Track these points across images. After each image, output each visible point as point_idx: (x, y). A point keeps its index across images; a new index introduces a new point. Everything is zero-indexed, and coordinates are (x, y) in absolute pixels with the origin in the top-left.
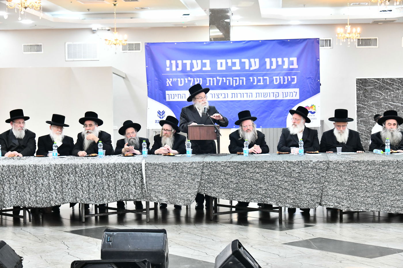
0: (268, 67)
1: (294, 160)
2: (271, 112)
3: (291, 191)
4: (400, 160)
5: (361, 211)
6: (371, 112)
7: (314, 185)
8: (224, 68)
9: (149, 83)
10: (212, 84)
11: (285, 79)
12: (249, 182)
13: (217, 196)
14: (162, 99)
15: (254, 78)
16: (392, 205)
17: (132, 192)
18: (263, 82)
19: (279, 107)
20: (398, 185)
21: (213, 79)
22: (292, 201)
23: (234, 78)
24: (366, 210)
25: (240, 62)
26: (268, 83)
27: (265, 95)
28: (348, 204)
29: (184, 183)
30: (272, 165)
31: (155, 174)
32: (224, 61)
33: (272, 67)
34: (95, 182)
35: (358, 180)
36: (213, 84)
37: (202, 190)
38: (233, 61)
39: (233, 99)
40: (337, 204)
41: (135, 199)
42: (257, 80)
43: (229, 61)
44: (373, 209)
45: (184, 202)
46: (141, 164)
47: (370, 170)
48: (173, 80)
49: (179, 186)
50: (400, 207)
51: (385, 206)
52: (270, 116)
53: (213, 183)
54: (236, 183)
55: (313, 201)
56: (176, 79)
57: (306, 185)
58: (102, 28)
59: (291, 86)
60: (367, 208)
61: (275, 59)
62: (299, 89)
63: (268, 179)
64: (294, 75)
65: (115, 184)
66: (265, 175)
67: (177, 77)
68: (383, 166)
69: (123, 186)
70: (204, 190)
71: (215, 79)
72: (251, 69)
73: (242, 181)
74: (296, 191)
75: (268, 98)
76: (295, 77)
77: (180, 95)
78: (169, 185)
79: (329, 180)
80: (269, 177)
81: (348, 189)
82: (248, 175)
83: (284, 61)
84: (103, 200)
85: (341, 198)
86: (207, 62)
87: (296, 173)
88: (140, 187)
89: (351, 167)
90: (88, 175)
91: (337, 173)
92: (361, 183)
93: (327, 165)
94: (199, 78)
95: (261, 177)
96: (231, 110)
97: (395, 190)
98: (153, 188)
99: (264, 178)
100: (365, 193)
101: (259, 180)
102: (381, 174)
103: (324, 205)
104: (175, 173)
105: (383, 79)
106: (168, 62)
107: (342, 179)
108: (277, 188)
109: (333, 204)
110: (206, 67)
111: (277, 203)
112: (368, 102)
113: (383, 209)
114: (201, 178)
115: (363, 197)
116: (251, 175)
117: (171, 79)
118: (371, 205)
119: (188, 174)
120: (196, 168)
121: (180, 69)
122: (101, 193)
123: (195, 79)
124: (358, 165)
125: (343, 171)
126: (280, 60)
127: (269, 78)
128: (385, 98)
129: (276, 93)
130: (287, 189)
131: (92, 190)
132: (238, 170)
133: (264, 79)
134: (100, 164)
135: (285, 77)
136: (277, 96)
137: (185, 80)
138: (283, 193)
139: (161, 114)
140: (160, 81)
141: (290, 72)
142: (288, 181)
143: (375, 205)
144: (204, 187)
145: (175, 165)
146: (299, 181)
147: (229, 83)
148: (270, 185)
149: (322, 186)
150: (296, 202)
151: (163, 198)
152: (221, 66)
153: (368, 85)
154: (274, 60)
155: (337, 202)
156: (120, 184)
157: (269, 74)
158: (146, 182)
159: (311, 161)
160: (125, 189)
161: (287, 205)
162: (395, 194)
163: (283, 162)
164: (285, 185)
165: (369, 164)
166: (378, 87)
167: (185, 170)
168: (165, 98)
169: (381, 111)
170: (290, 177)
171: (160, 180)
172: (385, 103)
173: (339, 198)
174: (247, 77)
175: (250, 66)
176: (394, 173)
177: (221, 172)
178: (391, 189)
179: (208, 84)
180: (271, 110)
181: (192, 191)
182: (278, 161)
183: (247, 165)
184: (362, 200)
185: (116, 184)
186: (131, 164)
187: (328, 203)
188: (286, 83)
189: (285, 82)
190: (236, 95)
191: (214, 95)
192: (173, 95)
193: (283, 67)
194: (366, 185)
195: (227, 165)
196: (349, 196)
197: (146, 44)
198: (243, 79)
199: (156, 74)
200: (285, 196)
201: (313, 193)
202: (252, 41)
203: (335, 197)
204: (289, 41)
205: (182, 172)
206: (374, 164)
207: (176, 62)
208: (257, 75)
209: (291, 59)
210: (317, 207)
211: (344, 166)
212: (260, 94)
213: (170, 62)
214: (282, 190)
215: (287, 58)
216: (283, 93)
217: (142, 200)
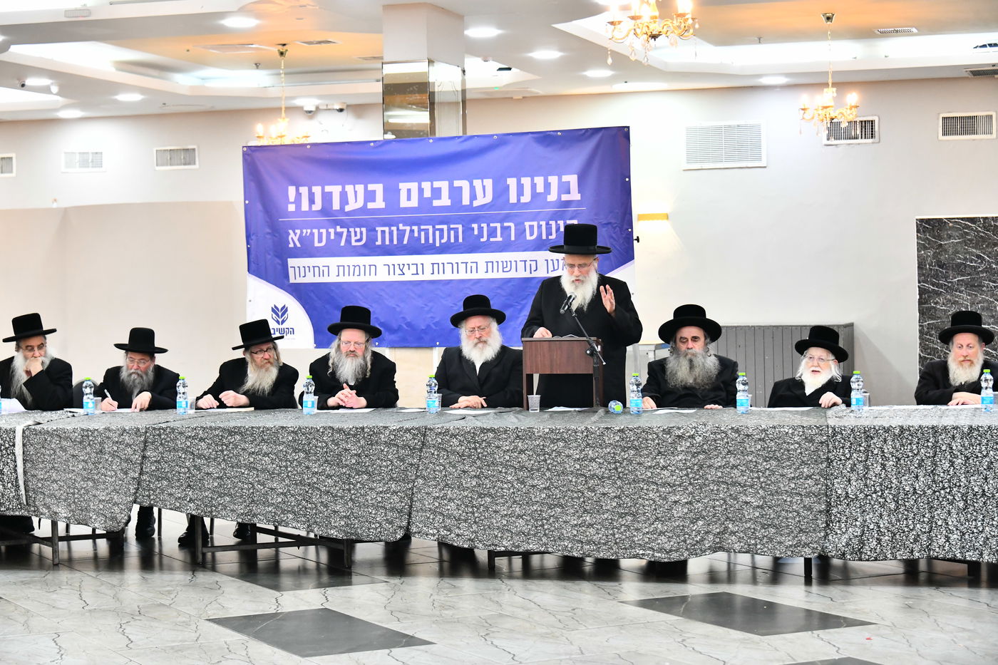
0: (513, 199)
1: (347, 425)
2: (519, 307)
3: (342, 498)
4: (593, 427)
5: (503, 549)
6: (955, 303)
7: (393, 486)
8: (414, 203)
9: (251, 241)
10: (387, 243)
11: (551, 228)
12: (246, 476)
14: (279, 278)
15: (482, 225)
16: (575, 536)
18: (501, 237)
20: (589, 488)
21: (390, 229)
22: (343, 523)
23: (437, 227)
24: (512, 547)
25: (451, 187)
26: (513, 238)
27: (506, 266)
28: (472, 532)
29: (105, 476)
30: (298, 437)
31: (44, 455)
32: (414, 186)
33: (521, 197)
35: (495, 475)
36: (391, 240)
37: (144, 496)
38: (434, 186)
39: (436, 277)
40: (445, 531)
42: (488, 231)
43: (426, 186)
44: (531, 546)
45: (105, 521)
46: (14, 432)
47: (522, 452)
48: (302, 232)
49: (95, 483)
50: (594, 543)
51: (559, 538)
52: (518, 318)
53: (168, 479)
54: (218, 478)
55: (391, 523)
56: (309, 231)
57: (375, 485)
58: (327, 105)
60: (517, 544)
61: (529, 179)
63: (289, 469)
66: (281, 460)
67: (312, 225)
68: (552, 442)
70: (149, 496)
71: (394, 229)
72: (476, 204)
73: (232, 473)
74: (351, 499)
75: (512, 275)
77: (317, 269)
78: (75, 479)
79: (426, 474)
80: (291, 463)
81: (471, 497)
82: (244, 460)
83: (550, 183)
85: (455, 517)
86: (378, 188)
87: (351, 456)
88: (12, 484)
89: (478, 443)
91: (445, 457)
92: (502, 482)
93: (422, 438)
94: (360, 226)
95: (273, 464)
96: (430, 304)
97: (582, 500)
98: (40, 485)
99: (280, 467)
100: (511, 507)
101: (268, 472)
102: (548, 462)
103: (415, 532)
104: (86, 453)
105: (985, 219)
106: (292, 190)
107: (456, 471)
108: (310, 492)
110: (374, 200)
112: (946, 278)
114: (142, 469)
115: (506, 515)
116: (252, 460)
117: (298, 232)
118: (525, 535)
120: (130, 446)
121: (318, 206)
123: (350, 230)
124: (494, 438)
125: (458, 454)
126: (539, 181)
127: (515, 226)
128: (991, 267)
129: (532, 263)
130: (331, 494)
132: (223, 448)
133: (503, 228)
135: (551, 222)
136: (534, 268)
137: (328, 234)
138: (322, 502)
139: (280, 314)
140: (275, 236)
141: (563, 210)
142: (333, 475)
143: (535, 535)
144: (149, 490)
145: (86, 436)
146: (359, 475)
147: (427, 238)
148: (294, 482)
149: (410, 489)
150: (351, 524)
151: (60, 509)
152: (409, 198)
153: (948, 234)
154: (526, 181)
155: (445, 526)
157: (516, 215)
158: (25, 473)
159: (385, 427)
161: (332, 532)
162: (582, 509)
163: (321, 430)
164: (326, 483)
165: (518, 436)
166: (973, 240)
167: (108, 448)
168: (287, 276)
169: (980, 302)
170: (338, 464)
171: (54, 467)
172: (989, 281)
173: (449, 518)
174: (467, 223)
175: (473, 197)
176: (579, 459)
177: (185, 452)
178: (572, 499)
179: (379, 243)
180: (522, 302)
181: (121, 498)
182: (310, 426)
183: (243, 435)
184: (505, 522)
187: (425, 528)
188: (553, 236)
189: (551, 235)
190: (441, 266)
191: (392, 267)
192: (302, 270)
193: (546, 198)
194: (512, 488)
195: (199, 434)
196: (473, 513)
197: (245, 149)
198: (458, 228)
199: (268, 220)
200: (327, 510)
201: (391, 503)
202: (478, 136)
203: (441, 514)
204: (559, 133)
205: (101, 451)
206: (530, 438)
207: (310, 190)
208: (489, 220)
209: (565, 178)
210: (399, 537)
211: (460, 441)
212: (495, 264)
213: (297, 190)
214: (320, 495)
215: (557, 177)
216: (547, 260)
217: (17, 513)
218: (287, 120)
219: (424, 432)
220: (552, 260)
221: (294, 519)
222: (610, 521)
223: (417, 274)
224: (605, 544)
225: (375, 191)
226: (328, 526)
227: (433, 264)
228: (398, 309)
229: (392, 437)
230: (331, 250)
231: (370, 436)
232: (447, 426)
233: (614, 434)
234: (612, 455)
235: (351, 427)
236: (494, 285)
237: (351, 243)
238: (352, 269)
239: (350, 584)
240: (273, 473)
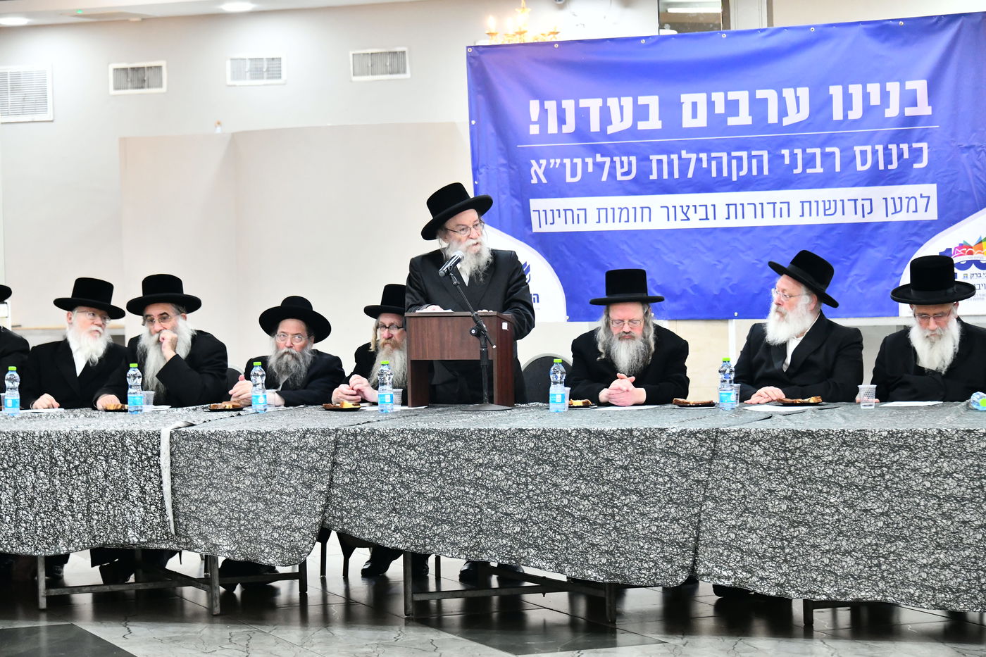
0: (838, 114)
1: (607, 428)
2: (848, 264)
3: (602, 526)
4: (949, 430)
5: (824, 597)
7: (672, 510)
8: (702, 121)
9: (480, 177)
10: (665, 176)
11: (891, 154)
12: (471, 496)
13: (379, 539)
14: (519, 226)
15: (796, 151)
17: (133, 522)
18: (822, 167)
19: (873, 247)
20: (944, 514)
21: (669, 157)
22: (604, 561)
23: (734, 154)
24: (837, 595)
25: (753, 101)
26: (838, 169)
27: (828, 207)
28: (782, 575)
29: (281, 494)
30: (542, 443)
31: (199, 468)
32: (701, 98)
33: (849, 112)
34: (34, 487)
35: (812, 496)
36: (671, 173)
37: (334, 517)
38: (729, 98)
39: (733, 223)
40: (744, 573)
41: (143, 543)
42: (803, 159)
43: (718, 97)
44: (863, 594)
45: (282, 554)
46: (159, 436)
47: (850, 463)
48: (548, 163)
49: (267, 504)
50: (951, 590)
51: (902, 583)
52: (846, 278)
53: (366, 498)
54: (433, 499)
55: (670, 561)
56: (558, 161)
57: (648, 509)
59: (912, 176)
60: (843, 591)
61: (859, 87)
62: (935, 186)
63: (530, 487)
64: (918, 141)
65: (88, 495)
66: (519, 475)
67: (563, 154)
68: (892, 450)
69: (109, 503)
70: (341, 518)
71: (675, 157)
72: (787, 121)
73: (453, 493)
74: (615, 528)
75: (838, 219)
76: (924, 145)
77: (569, 213)
78: (240, 500)
79: (717, 495)
80: (533, 479)
82: (469, 475)
83: (889, 92)
84: (56, 542)
85: (757, 554)
86: (652, 101)
87: (615, 469)
88: (157, 507)
89: (789, 451)
90: (14, 467)
91: (744, 471)
92: (823, 505)
93: (712, 445)
94: (628, 154)
95: (508, 480)
96: (725, 261)
97: (934, 530)
98: (193, 508)
99: (518, 484)
100: (835, 540)
101: (502, 491)
102: (887, 477)
103: (703, 575)
104: (255, 464)
106: (534, 106)
107: (759, 490)
108: (559, 518)
109: (731, 573)
110: (647, 119)
111: (560, 565)
113: (896, 596)
114: (332, 479)
115: (828, 551)
116: (479, 474)
117: (543, 162)
118: (855, 579)
119: (292, 465)
120: (315, 450)
121: (570, 127)
122: (49, 523)
123: (615, 159)
124: (812, 444)
125: (762, 466)
126: (874, 89)
127: (841, 152)
129: (864, 202)
130: (588, 521)
131: (24, 512)
132: (439, 458)
133: (824, 155)
134: (46, 433)
135: (890, 147)
136: (867, 209)
137: (585, 165)
138: (575, 532)
140: (513, 169)
141: (907, 129)
142: (591, 495)
143: (868, 579)
144: (341, 510)
145: (254, 440)
146: (626, 495)
147: (720, 170)
148: (537, 505)
149: (696, 515)
150: (616, 562)
151: (220, 541)
152: (694, 115)
154: (856, 90)
155: (744, 566)
156: (101, 496)
157: (842, 137)
158: (174, 491)
159: (662, 430)
160: (114, 512)
161: (590, 572)
162: (934, 544)
163: (574, 434)
164: (581, 507)
165: (845, 442)
167: (285, 456)
168: (529, 223)
170: (597, 480)
171: (212, 484)
173: (749, 555)
174: (774, 147)
175: (783, 112)
176: (929, 474)
177: (389, 463)
178: (920, 529)
179: (654, 176)
180: (851, 257)
181: (304, 520)
182: (559, 428)
183: (467, 441)
184: (826, 561)
185: (91, 496)
186: (131, 435)
187: (716, 569)
188: (894, 166)
189: (892, 164)
190: (739, 208)
191: (672, 210)
192: (549, 214)
193: (884, 113)
194: (837, 514)
195: (406, 439)
196: (783, 548)
197: (470, 50)
198: (762, 156)
199: (502, 146)
200: (582, 543)
201: (670, 534)
202: (787, 28)
203: (739, 549)
204: (901, 23)
205: (275, 462)
206: (862, 444)
207: (559, 106)
208: (805, 143)
209: (910, 85)
210: (681, 580)
211: (765, 449)
212: (814, 205)
213: (542, 105)
214: (573, 523)
215: (898, 84)
216: (886, 199)
217: (163, 546)
218: (529, 10)
219: (714, 436)
220: (893, 199)
221: (536, 556)
222: (973, 560)
223: (707, 219)
224: (966, 592)
225: (648, 105)
226: (585, 564)
227: (728, 205)
228: (681, 268)
229: (671, 443)
230: (588, 188)
231: (642, 442)
232: (746, 427)
233: (979, 438)
234: (976, 468)
235: (615, 428)
236: (811, 234)
237: (615, 177)
238: (617, 212)
239: (614, 644)
240: (508, 493)
